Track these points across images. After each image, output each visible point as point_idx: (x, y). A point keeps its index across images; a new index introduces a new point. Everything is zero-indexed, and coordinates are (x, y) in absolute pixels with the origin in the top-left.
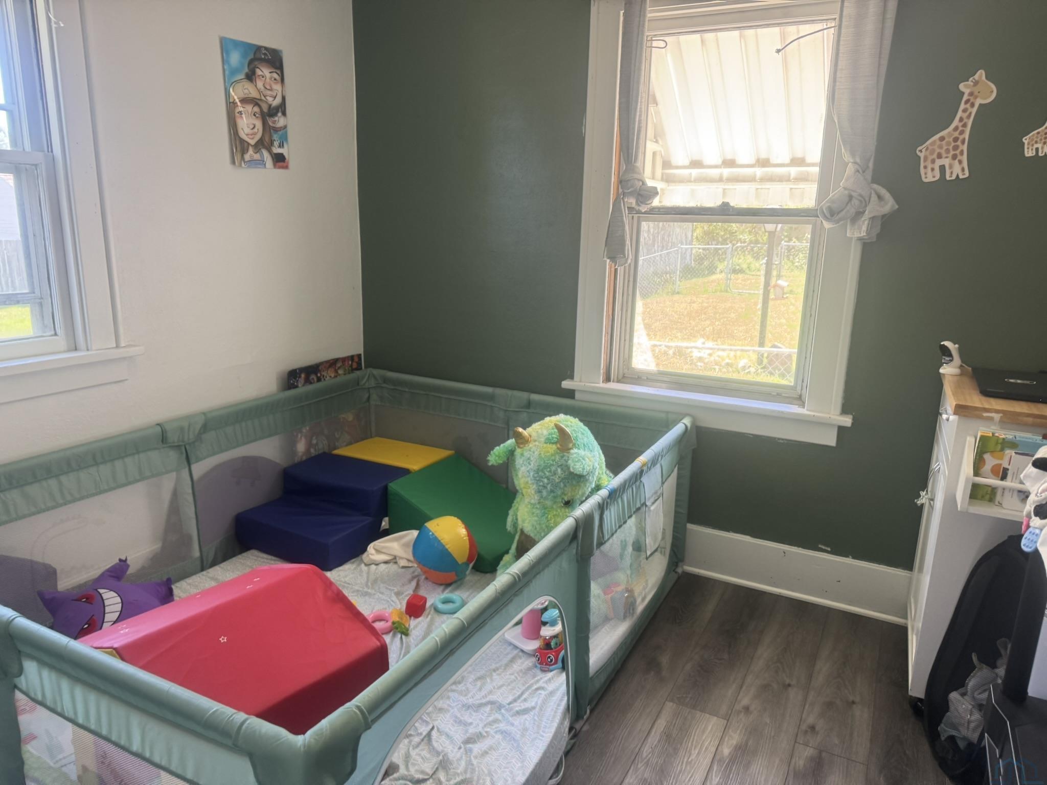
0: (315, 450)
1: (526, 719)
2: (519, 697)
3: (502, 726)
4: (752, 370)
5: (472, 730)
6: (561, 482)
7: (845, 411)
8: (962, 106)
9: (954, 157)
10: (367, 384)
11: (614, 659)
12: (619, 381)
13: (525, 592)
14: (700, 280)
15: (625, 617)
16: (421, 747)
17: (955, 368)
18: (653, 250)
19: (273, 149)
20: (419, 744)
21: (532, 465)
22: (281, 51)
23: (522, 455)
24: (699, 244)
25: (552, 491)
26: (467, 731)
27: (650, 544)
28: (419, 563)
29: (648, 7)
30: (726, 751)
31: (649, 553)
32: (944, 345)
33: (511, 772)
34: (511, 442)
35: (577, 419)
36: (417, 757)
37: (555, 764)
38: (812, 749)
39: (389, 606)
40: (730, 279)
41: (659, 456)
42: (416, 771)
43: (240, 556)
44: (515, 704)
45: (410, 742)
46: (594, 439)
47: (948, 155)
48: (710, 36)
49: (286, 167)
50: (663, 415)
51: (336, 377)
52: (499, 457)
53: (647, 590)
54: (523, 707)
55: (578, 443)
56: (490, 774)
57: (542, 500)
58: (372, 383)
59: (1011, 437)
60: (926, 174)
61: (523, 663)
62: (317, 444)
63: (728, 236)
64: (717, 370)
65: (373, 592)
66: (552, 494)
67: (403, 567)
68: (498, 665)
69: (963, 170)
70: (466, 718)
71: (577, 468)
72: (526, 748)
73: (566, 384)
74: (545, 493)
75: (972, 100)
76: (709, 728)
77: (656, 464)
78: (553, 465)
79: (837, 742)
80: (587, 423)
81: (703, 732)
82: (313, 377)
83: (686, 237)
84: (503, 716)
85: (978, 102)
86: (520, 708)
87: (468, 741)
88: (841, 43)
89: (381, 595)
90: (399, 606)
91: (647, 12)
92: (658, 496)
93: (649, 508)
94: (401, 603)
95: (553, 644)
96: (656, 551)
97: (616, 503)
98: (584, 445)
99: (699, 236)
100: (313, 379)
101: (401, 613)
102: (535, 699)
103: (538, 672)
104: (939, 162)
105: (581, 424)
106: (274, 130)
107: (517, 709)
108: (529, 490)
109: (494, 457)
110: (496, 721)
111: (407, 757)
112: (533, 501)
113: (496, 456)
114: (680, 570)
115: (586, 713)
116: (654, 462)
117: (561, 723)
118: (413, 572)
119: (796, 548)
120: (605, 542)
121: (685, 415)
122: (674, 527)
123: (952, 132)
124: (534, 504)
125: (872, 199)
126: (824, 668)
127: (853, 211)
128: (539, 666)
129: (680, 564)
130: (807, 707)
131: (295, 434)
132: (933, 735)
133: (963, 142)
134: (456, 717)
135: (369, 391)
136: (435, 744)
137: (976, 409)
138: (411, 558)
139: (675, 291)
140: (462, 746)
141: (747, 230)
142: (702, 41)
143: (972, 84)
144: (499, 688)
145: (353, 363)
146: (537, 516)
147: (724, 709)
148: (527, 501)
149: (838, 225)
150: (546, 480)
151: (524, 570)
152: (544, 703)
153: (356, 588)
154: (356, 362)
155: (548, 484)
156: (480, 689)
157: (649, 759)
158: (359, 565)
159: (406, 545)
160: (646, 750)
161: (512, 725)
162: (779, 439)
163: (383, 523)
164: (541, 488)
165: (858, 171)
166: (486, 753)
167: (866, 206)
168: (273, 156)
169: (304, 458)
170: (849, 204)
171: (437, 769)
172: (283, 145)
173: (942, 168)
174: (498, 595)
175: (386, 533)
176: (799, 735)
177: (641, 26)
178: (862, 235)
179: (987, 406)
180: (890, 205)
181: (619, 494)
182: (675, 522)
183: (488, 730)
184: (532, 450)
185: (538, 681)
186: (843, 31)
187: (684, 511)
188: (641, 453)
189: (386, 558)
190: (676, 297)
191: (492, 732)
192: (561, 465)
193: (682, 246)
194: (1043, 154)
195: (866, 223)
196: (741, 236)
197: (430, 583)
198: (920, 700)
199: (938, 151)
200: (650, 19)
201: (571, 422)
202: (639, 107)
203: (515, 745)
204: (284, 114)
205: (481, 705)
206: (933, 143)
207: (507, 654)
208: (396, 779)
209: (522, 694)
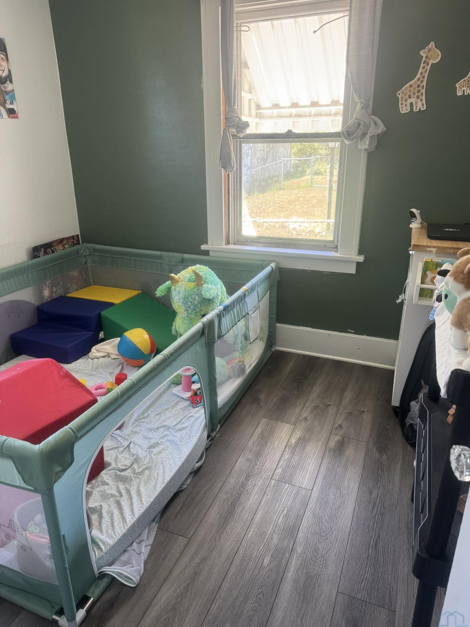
0: (56, 295)
1: (183, 433)
2: (180, 422)
3: (170, 438)
4: (324, 234)
5: (152, 441)
6: (198, 304)
7: (360, 253)
8: (422, 65)
9: (418, 97)
10: (84, 253)
11: (233, 398)
12: (235, 244)
13: (174, 364)
14: (296, 180)
15: (239, 376)
16: (124, 453)
17: (418, 224)
18: (267, 162)
19: (7, 106)
20: (123, 451)
21: (181, 295)
22: (4, 39)
23: (175, 289)
24: (296, 158)
25: (194, 310)
26: (150, 442)
27: (252, 335)
28: (122, 355)
29: (235, 4)
30: (293, 441)
31: (252, 340)
32: (412, 211)
33: (174, 461)
34: (168, 283)
35: (207, 267)
36: (122, 458)
37: (200, 455)
38: (339, 437)
39: (105, 380)
40: (313, 179)
41: (255, 286)
42: (122, 465)
43: (15, 359)
44: (178, 426)
45: (118, 451)
46: (217, 278)
47: (414, 96)
48: (276, 22)
49: (17, 117)
50: (260, 262)
51: (63, 249)
52: (162, 291)
53: (252, 361)
54: (182, 427)
55: (207, 280)
56: (162, 463)
57: (189, 315)
58: (87, 253)
59: (441, 261)
60: (402, 108)
61: (183, 405)
62: (56, 291)
63: (313, 151)
64: (304, 235)
65: (96, 373)
66: (194, 311)
67: (114, 359)
68: (168, 407)
69: (423, 105)
70: (150, 436)
71: (207, 295)
72: (182, 448)
73: (203, 247)
74: (190, 311)
75: (427, 61)
76: (285, 430)
77: (254, 290)
78: (193, 294)
79: (353, 432)
80: (213, 269)
81: (281, 433)
82: (49, 250)
83: (287, 154)
84: (170, 432)
85: (431, 62)
86: (180, 428)
87: (151, 447)
88: (352, 26)
89: (100, 375)
90: (112, 380)
91: (235, 7)
92: (256, 308)
93: (251, 315)
94: (112, 379)
95: (198, 393)
96: (256, 339)
97: (229, 313)
98: (211, 282)
99: (295, 152)
100: (49, 251)
101: (113, 383)
102: (188, 422)
103: (191, 408)
104: (409, 101)
105: (210, 270)
106: (5, 92)
107: (178, 428)
108: (181, 310)
109: (159, 291)
110: (166, 436)
111: (116, 458)
112: (183, 316)
113: (160, 291)
114: (273, 349)
115: (217, 427)
116: (252, 289)
117: (202, 433)
118: (120, 361)
119: (336, 332)
120: (223, 335)
121: (271, 262)
122: (269, 326)
123: (417, 82)
124: (185, 318)
125: (371, 125)
126: (349, 395)
127: (361, 133)
128: (191, 405)
129: (273, 346)
130: (338, 415)
131: (42, 286)
132: (403, 424)
133: (423, 88)
134: (144, 435)
135: (86, 258)
136: (132, 450)
137: (423, 246)
138: (117, 353)
139: (281, 188)
140: (147, 450)
141: (324, 147)
142: (272, 25)
143: (427, 50)
144: (169, 418)
145: (73, 240)
146: (187, 324)
147: (293, 419)
148: (180, 316)
149: (352, 142)
150: (190, 303)
151: (171, 352)
152: (193, 424)
153: (86, 372)
154: (76, 240)
155: (191, 305)
156: (158, 420)
157: (252, 448)
158: (87, 359)
159: (114, 346)
160: (250, 443)
161: (175, 436)
162: (325, 272)
163: (100, 335)
164: (187, 308)
165: (363, 108)
166: (160, 452)
167: (368, 129)
168: (7, 110)
169: (49, 300)
170: (359, 129)
171: (133, 463)
172: (13, 103)
173: (411, 104)
174: (155, 366)
175: (103, 340)
176: (333, 430)
177: (231, 16)
178: (366, 147)
179: (429, 245)
180: (381, 128)
181: (231, 308)
182: (269, 323)
183: (162, 440)
184: (181, 286)
185: (190, 413)
186: (352, 18)
187: (274, 316)
188: (244, 285)
189: (103, 354)
190: (281, 192)
191: (164, 441)
192: (198, 294)
193: (284, 159)
194: (467, 94)
195: (368, 139)
196: (320, 152)
197: (130, 366)
198: (397, 407)
199: (408, 93)
200: (237, 12)
201: (203, 269)
202: (233, 71)
203: (177, 447)
204: (11, 82)
205: (158, 428)
206: (406, 89)
207: (174, 401)
208: (109, 470)
209: (182, 420)
